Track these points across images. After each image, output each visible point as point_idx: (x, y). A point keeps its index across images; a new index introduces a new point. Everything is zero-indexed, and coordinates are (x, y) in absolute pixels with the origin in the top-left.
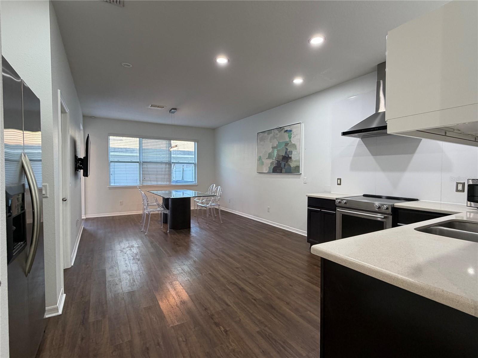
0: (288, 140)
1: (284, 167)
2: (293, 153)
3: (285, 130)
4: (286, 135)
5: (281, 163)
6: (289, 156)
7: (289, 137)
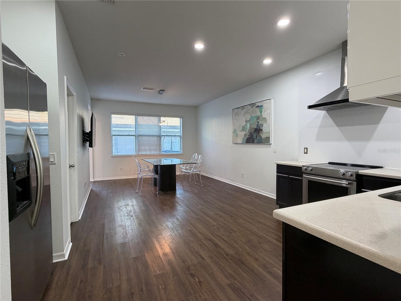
0: (259, 114)
1: (256, 138)
2: (264, 126)
3: (257, 106)
4: (258, 110)
5: (253, 135)
6: (260, 128)
7: (260, 112)
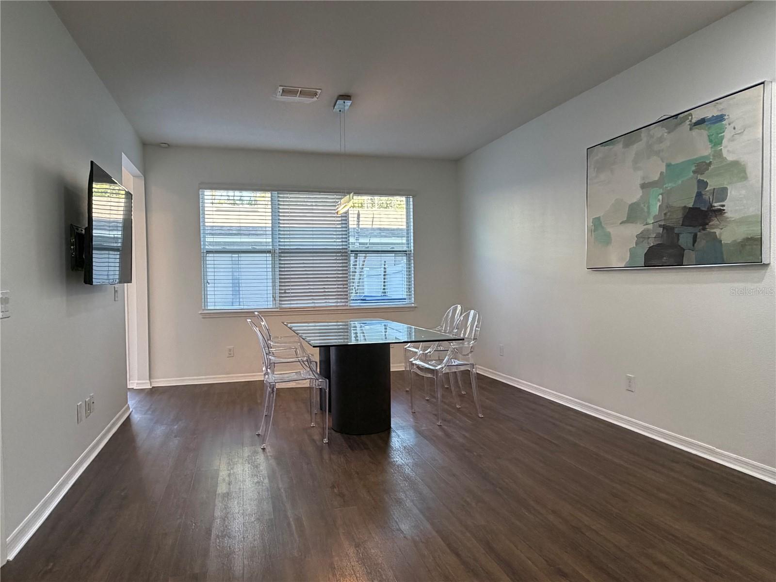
0: (704, 150)
1: (690, 245)
2: (732, 193)
3: (694, 121)
4: (700, 137)
5: (678, 235)
6: (712, 206)
7: (711, 141)
